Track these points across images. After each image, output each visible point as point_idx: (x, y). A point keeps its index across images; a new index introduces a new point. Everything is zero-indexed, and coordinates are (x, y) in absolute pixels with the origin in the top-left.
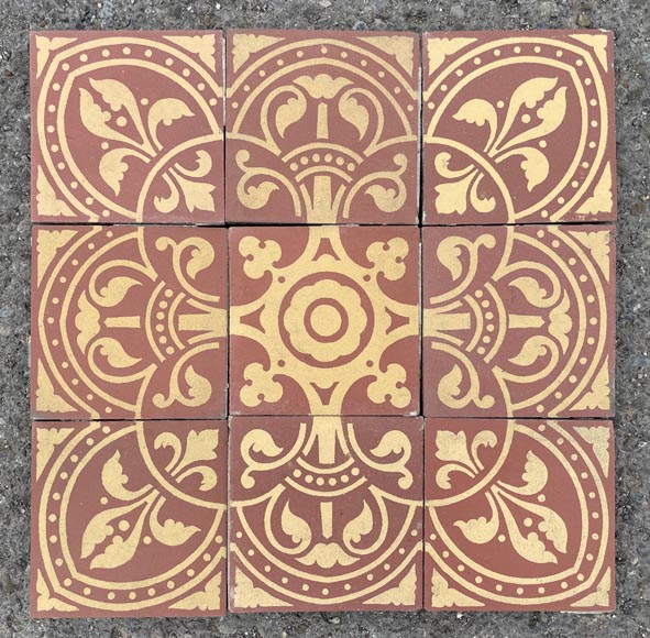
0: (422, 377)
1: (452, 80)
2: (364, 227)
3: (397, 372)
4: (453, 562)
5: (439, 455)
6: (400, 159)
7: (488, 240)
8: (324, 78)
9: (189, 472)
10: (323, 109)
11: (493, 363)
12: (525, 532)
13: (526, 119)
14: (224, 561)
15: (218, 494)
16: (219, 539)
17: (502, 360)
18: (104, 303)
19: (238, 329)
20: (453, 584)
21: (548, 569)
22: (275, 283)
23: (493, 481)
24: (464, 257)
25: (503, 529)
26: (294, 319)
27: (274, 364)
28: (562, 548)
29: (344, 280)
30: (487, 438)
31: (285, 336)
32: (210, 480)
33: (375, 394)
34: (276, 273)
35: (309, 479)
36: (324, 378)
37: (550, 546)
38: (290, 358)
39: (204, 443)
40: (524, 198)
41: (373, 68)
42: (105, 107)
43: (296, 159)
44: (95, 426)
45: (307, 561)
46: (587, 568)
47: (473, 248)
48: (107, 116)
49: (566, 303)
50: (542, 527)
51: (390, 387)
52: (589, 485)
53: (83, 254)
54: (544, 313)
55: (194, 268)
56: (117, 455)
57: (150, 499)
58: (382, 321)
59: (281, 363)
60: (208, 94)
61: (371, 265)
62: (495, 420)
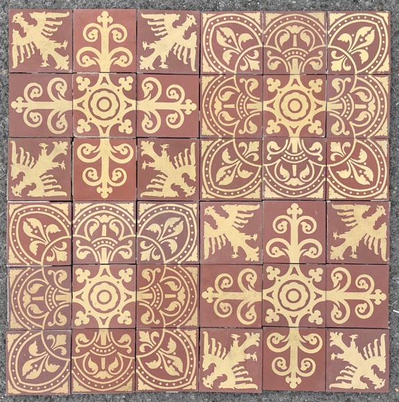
0: (326, 124)
1: (337, 27)
2: (309, 75)
3: (318, 123)
4: (336, 184)
5: (332, 150)
6: (321, 53)
7: (349, 80)
8: (295, 27)
9: (250, 155)
10: (295, 37)
11: (349, 120)
12: (359, 175)
13: (361, 40)
14: (261, 183)
15: (260, 162)
16: (260, 177)
17: (353, 119)
18: (223, 100)
19: (266, 109)
20: (336, 191)
21: (367, 187)
22: (278, 93)
23: (349, 158)
24: (341, 85)
25: (352, 173)
26: (284, 105)
27: (277, 120)
28: (371, 179)
29: (301, 93)
30: (347, 144)
31: (281, 111)
32: (256, 158)
33: (311, 130)
34: (279, 90)
35: (289, 157)
36: (294, 125)
37: (367, 179)
38: (283, 118)
39: (254, 146)
40: (360, 66)
41: (311, 23)
42: (225, 36)
43: (286, 53)
44: (220, 140)
45: (288, 183)
46: (380, 186)
47: (344, 82)
48: (225, 39)
49: (374, 100)
50: (365, 173)
51: (316, 128)
52: (380, 159)
53: (216, 84)
54: (367, 104)
55: (252, 89)
56: (227, 149)
57: (237, 163)
58: (313, 106)
59: (280, 120)
60: (258, 32)
61: (310, 88)
62: (350, 139)
